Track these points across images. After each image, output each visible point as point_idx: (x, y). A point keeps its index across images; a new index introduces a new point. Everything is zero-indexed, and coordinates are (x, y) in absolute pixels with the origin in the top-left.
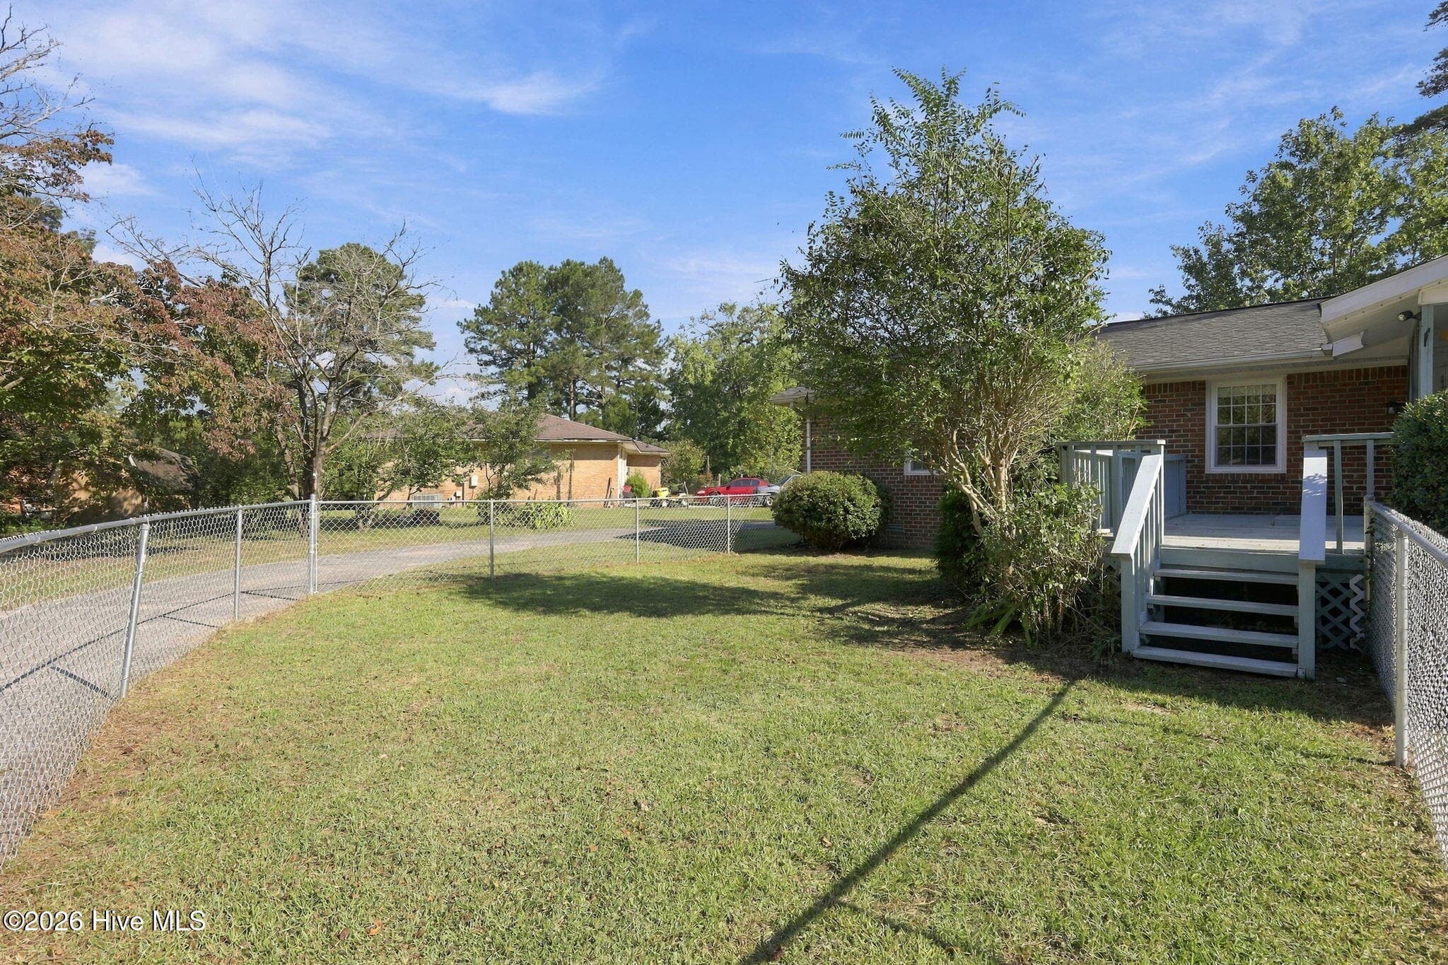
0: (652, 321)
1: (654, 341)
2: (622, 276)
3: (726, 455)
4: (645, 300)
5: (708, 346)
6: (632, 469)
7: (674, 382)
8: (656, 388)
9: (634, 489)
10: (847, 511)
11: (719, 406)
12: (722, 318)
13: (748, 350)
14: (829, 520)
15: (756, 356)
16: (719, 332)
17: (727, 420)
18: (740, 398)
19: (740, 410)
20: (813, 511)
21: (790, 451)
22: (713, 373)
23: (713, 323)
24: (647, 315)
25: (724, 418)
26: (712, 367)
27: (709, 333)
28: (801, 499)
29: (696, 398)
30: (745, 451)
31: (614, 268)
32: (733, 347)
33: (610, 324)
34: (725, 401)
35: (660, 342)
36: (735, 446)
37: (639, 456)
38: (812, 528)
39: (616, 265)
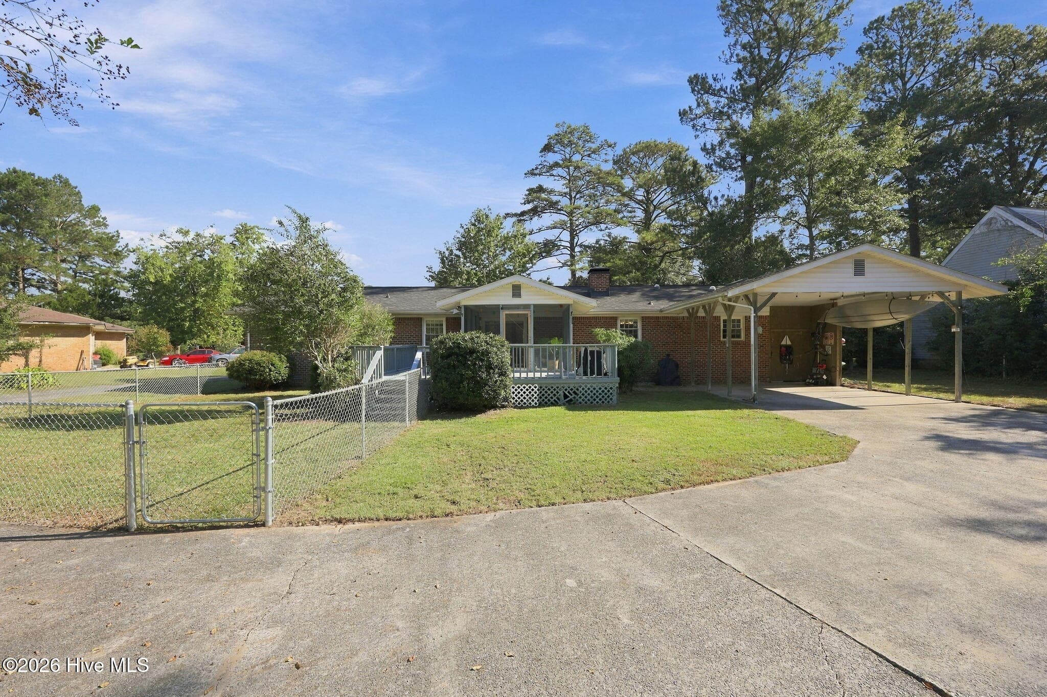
0: (110, 230)
1: (113, 246)
2: (79, 192)
3: (183, 332)
4: (103, 214)
5: (166, 256)
6: (99, 342)
7: (133, 277)
8: (115, 280)
9: (103, 359)
10: (270, 370)
11: (176, 299)
12: (179, 238)
13: (201, 262)
14: (261, 375)
15: (209, 268)
16: (176, 247)
17: (183, 309)
18: (195, 294)
19: (194, 302)
20: (251, 371)
21: (236, 331)
22: (171, 275)
23: (170, 240)
24: (106, 226)
25: (181, 307)
26: (170, 272)
27: (167, 247)
28: (244, 365)
29: (155, 292)
30: (200, 330)
31: (70, 185)
32: (188, 258)
33: (66, 227)
34: (182, 296)
35: (119, 246)
36: (191, 327)
37: (105, 333)
38: (251, 379)
39: (73, 183)
